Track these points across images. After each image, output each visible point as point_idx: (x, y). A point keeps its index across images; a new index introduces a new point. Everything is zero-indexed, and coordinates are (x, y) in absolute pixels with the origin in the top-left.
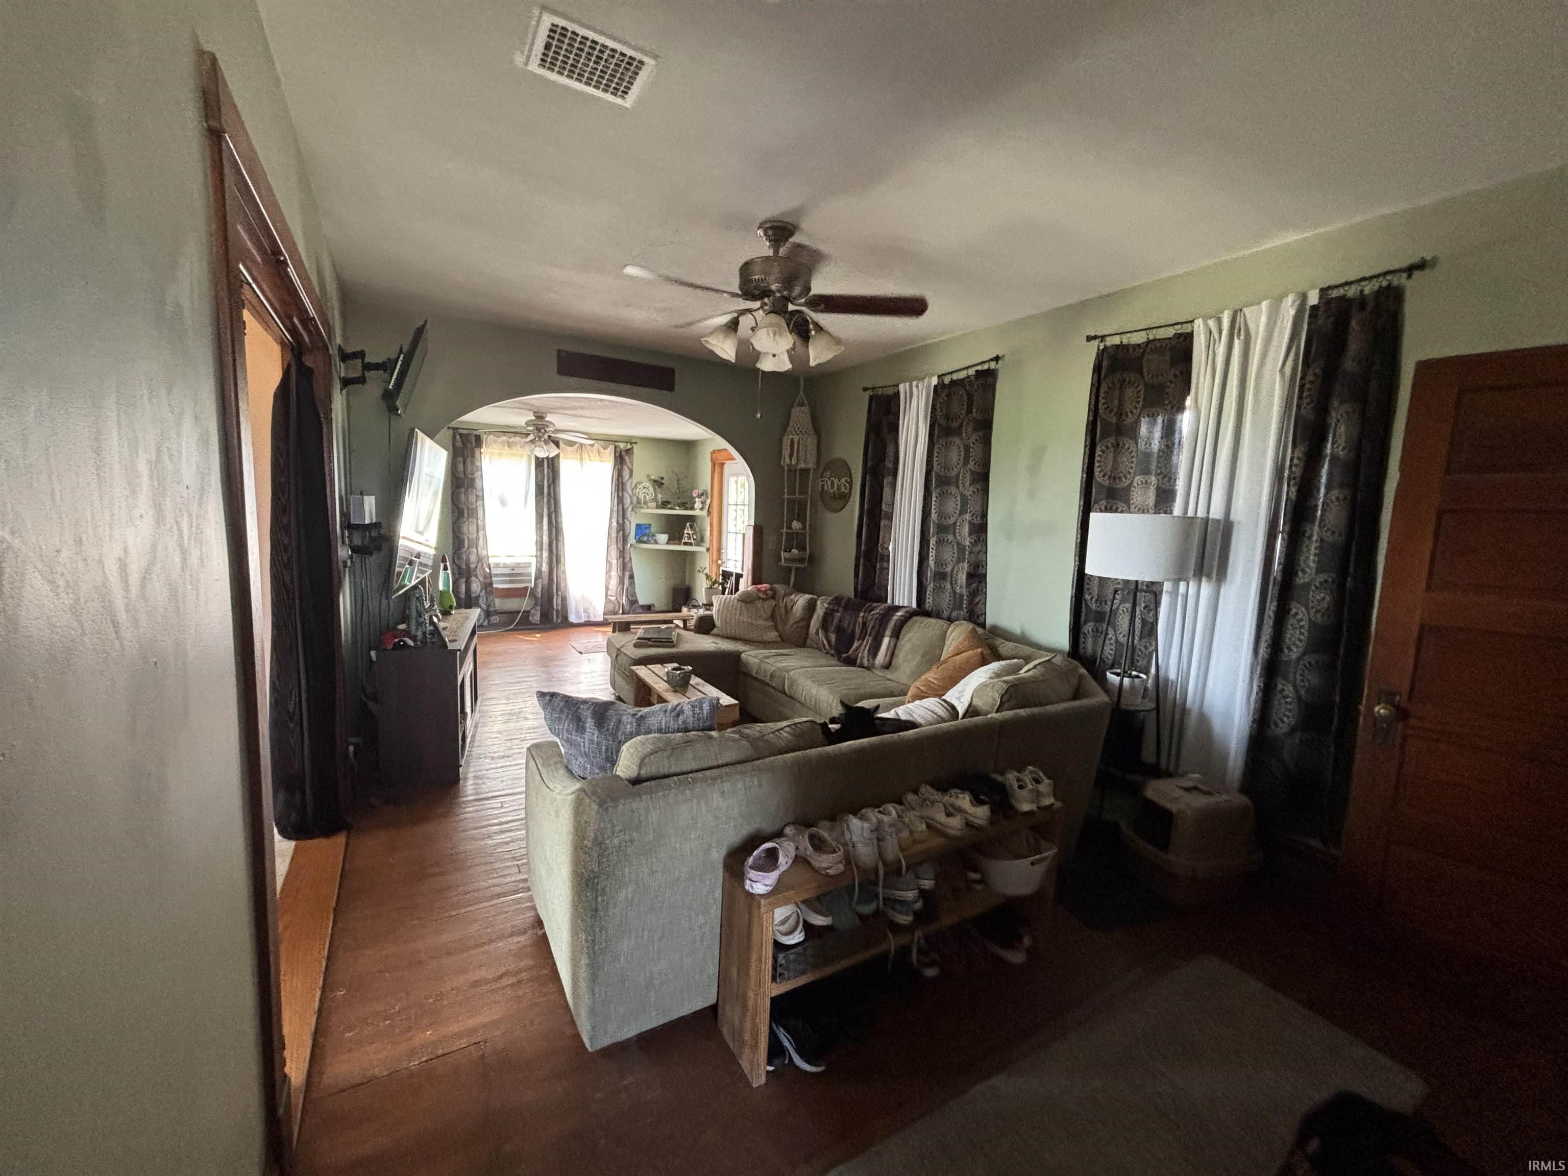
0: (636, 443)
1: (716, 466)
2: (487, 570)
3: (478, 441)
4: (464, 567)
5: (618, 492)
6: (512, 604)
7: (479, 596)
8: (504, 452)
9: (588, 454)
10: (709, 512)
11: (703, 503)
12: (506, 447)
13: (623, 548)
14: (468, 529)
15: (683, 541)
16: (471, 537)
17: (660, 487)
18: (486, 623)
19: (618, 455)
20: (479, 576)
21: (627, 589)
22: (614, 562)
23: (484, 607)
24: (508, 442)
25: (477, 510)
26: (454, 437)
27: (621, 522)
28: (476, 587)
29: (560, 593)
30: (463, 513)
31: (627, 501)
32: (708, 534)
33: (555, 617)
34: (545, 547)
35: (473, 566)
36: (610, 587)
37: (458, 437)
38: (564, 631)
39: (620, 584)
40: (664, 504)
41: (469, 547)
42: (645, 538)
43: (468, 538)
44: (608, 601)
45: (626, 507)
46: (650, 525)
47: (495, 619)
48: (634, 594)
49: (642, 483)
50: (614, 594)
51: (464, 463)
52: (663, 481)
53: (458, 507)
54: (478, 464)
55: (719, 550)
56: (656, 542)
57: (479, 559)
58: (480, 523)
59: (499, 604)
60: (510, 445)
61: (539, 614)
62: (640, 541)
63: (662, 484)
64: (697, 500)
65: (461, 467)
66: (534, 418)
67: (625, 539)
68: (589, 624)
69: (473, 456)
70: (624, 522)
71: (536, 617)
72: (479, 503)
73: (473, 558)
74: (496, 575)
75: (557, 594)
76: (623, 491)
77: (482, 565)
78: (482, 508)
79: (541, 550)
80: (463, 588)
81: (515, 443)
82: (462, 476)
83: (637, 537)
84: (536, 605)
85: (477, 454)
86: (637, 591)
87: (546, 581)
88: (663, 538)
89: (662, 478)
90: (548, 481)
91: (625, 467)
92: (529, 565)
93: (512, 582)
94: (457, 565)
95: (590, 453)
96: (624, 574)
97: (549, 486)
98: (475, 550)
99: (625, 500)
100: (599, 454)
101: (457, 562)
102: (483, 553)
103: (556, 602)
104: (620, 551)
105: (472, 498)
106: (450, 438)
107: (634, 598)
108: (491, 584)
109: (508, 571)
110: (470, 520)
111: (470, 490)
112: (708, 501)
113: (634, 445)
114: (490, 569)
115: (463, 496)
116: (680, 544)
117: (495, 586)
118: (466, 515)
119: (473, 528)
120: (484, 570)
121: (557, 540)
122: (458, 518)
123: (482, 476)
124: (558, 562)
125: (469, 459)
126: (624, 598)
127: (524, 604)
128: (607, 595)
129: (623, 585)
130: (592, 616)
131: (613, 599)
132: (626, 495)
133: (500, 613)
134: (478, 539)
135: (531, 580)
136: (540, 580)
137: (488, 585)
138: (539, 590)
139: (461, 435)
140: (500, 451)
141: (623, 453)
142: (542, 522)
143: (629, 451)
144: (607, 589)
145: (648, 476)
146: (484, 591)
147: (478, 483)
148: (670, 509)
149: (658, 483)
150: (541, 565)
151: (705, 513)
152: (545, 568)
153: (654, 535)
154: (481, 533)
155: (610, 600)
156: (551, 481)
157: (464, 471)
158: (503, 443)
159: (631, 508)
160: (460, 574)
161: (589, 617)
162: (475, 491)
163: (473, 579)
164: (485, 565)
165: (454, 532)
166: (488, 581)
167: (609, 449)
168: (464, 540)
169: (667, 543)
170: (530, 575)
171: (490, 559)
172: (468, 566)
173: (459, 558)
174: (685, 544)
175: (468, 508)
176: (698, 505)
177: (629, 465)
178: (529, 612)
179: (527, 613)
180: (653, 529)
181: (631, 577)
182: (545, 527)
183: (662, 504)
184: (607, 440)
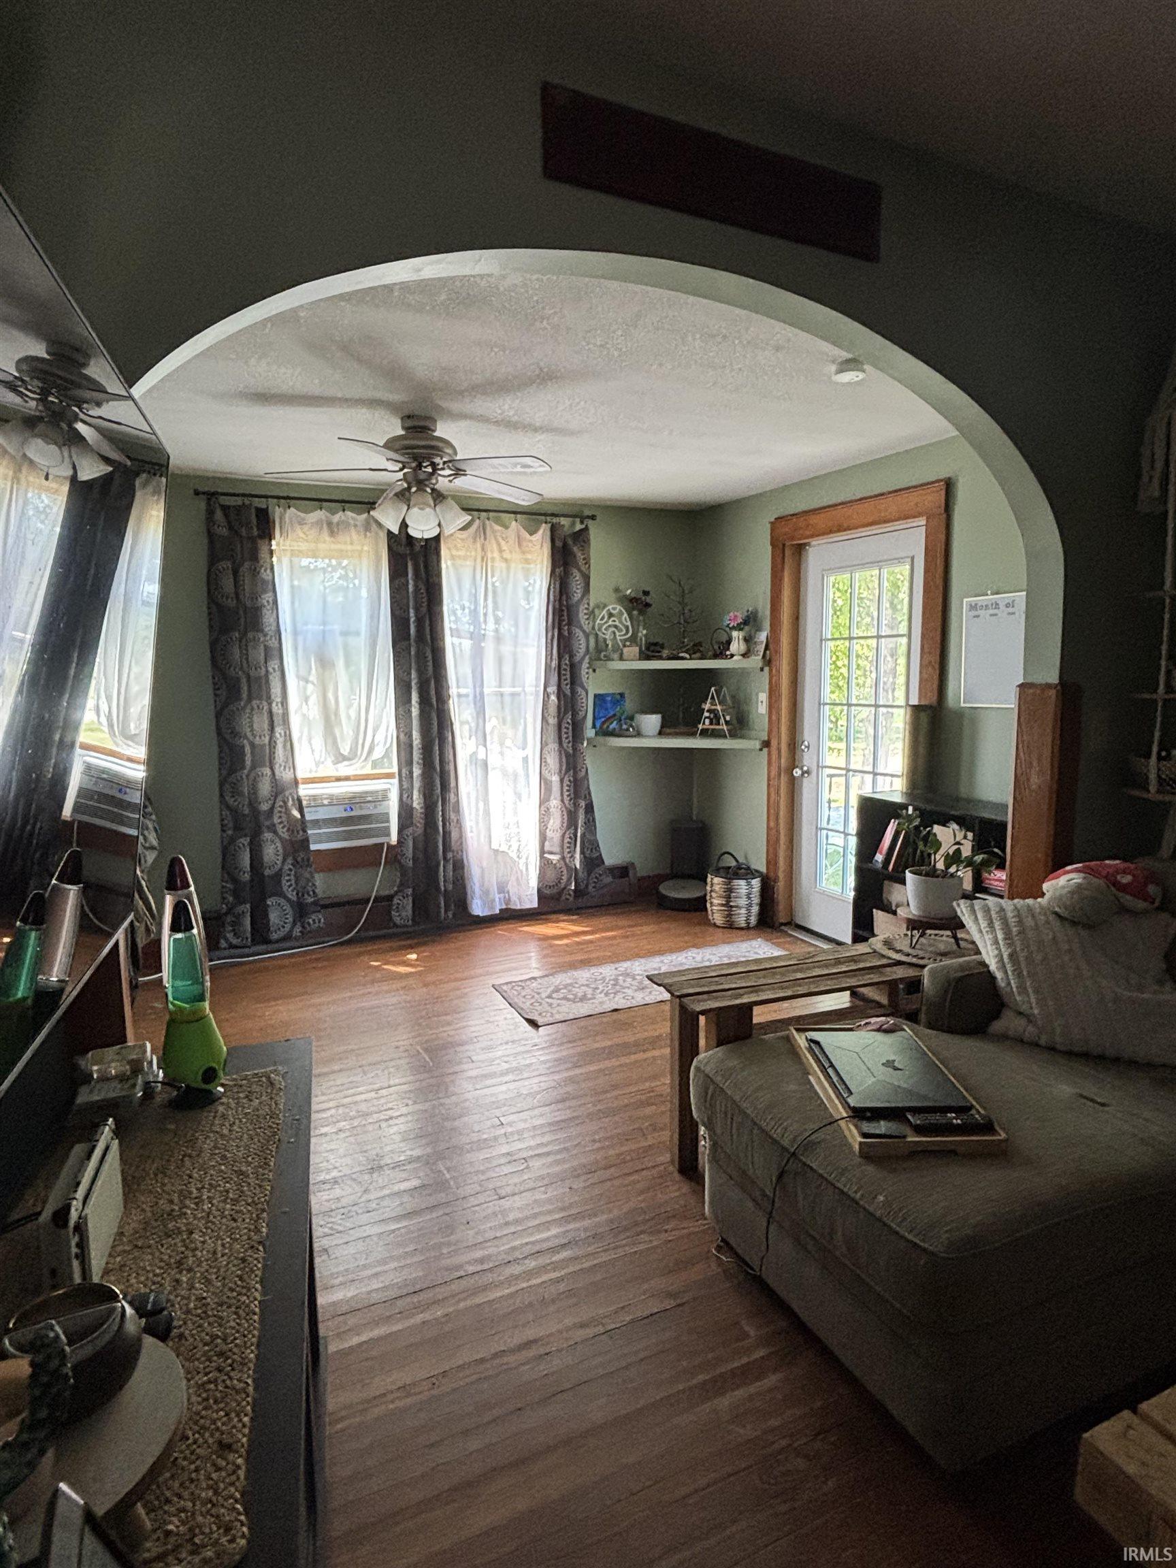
0: (593, 518)
1: (787, 552)
2: (296, 814)
3: (265, 527)
4: (247, 811)
5: (560, 629)
6: (349, 884)
7: (278, 876)
8: (321, 546)
9: (499, 544)
10: (768, 662)
11: (748, 640)
12: (325, 535)
13: (575, 749)
14: (251, 723)
15: (700, 727)
16: (257, 741)
17: (641, 612)
18: (297, 931)
19: (559, 544)
20: (279, 828)
21: (583, 836)
22: (555, 779)
23: (292, 896)
24: (330, 524)
25: (267, 681)
26: (210, 513)
27: (568, 692)
28: (272, 852)
29: (450, 855)
30: (239, 691)
31: (581, 645)
32: (763, 709)
33: (443, 911)
34: (417, 755)
35: (265, 807)
36: (549, 834)
37: (219, 514)
38: (462, 940)
39: (568, 828)
40: (651, 651)
41: (253, 767)
42: (614, 725)
43: (252, 745)
44: (545, 864)
45: (577, 658)
46: (622, 695)
47: (317, 920)
48: (595, 846)
49: (605, 606)
50: (557, 849)
51: (235, 573)
52: (648, 600)
53: (225, 677)
54: (265, 575)
55: (794, 745)
56: (639, 734)
57: (278, 790)
58: (277, 709)
59: (323, 884)
60: (333, 529)
61: (410, 907)
62: (605, 733)
63: (648, 605)
64: (735, 634)
65: (228, 584)
66: (403, 433)
67: (577, 728)
68: (510, 916)
69: (254, 557)
70: (573, 691)
71: (404, 911)
72: (273, 664)
73: (265, 788)
74: (316, 823)
75: (445, 858)
76: (569, 624)
77: (285, 803)
78: (278, 673)
79: (410, 763)
80: (245, 860)
81: (345, 525)
82: (231, 603)
83: (598, 725)
84: (402, 885)
85: (263, 554)
86: (601, 836)
87: (420, 830)
88: (651, 722)
89: (646, 593)
90: (417, 610)
91: (575, 572)
92: (384, 796)
93: (348, 836)
94: (228, 807)
95: (503, 543)
96: (576, 805)
97: (419, 621)
98: (267, 771)
99: (575, 645)
100: (520, 545)
101: (231, 801)
102: (285, 775)
103: (444, 874)
104: (567, 755)
105: (258, 654)
106: (202, 515)
107: (595, 855)
108: (305, 842)
109: (339, 813)
110: (255, 703)
111: (250, 635)
112: (763, 636)
113: (590, 523)
114: (301, 810)
115: (236, 652)
116: (693, 734)
117: (313, 847)
118: (245, 696)
119: (261, 723)
120: (288, 813)
121: (442, 740)
122: (226, 705)
123: (275, 602)
124: (445, 787)
125: (247, 565)
126: (578, 855)
127: (377, 882)
128: (542, 852)
129: (576, 830)
130: (514, 898)
131: (555, 858)
132: (578, 633)
133: (325, 907)
134: (272, 744)
135: (388, 828)
136: (410, 830)
137: (298, 846)
138: (409, 850)
139: (225, 508)
140: (313, 546)
141: (570, 542)
142: (409, 701)
143: (581, 537)
144: (543, 838)
145: (617, 590)
146: (290, 860)
147: (268, 618)
148: (669, 658)
149: (637, 604)
150: (411, 796)
151: (756, 661)
152: (417, 802)
153: (632, 718)
154: (279, 730)
155: (549, 862)
156: (424, 609)
157: (237, 595)
158: (319, 523)
159: (587, 659)
160: (237, 828)
161: (508, 901)
162: (260, 635)
163: (268, 835)
164: (290, 802)
165: (219, 733)
166: (300, 836)
167: (541, 532)
168: (243, 747)
169: (660, 733)
170: (385, 818)
171: (301, 787)
172: (253, 803)
173: (236, 792)
174: (705, 733)
175: (249, 677)
176: (737, 646)
177: (583, 568)
178: (390, 898)
179: (385, 901)
180: (629, 705)
181: (590, 809)
182: (415, 711)
183: (648, 649)
184: (534, 515)
